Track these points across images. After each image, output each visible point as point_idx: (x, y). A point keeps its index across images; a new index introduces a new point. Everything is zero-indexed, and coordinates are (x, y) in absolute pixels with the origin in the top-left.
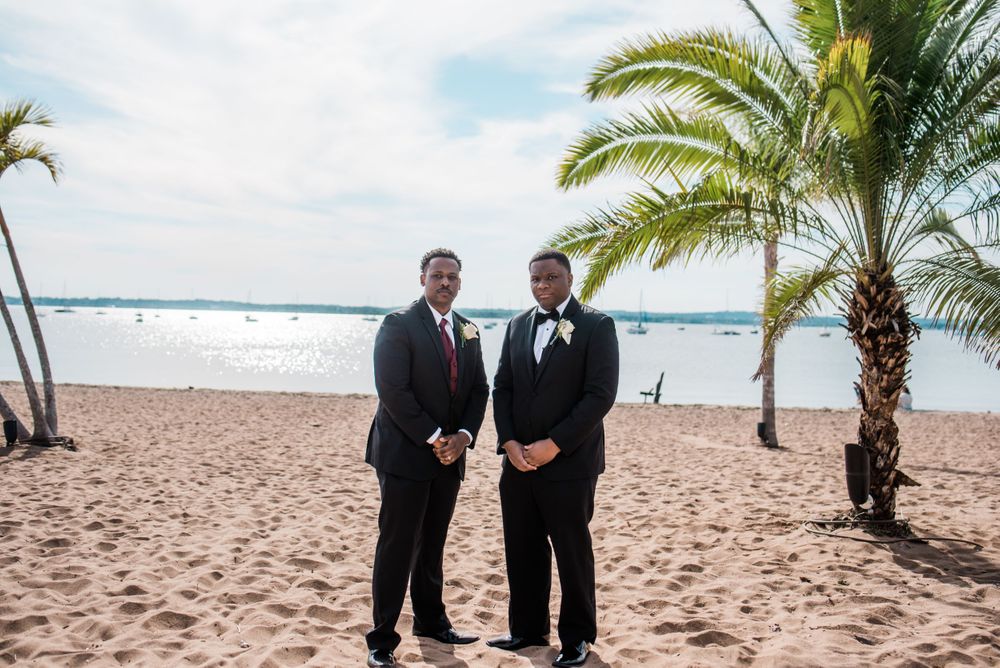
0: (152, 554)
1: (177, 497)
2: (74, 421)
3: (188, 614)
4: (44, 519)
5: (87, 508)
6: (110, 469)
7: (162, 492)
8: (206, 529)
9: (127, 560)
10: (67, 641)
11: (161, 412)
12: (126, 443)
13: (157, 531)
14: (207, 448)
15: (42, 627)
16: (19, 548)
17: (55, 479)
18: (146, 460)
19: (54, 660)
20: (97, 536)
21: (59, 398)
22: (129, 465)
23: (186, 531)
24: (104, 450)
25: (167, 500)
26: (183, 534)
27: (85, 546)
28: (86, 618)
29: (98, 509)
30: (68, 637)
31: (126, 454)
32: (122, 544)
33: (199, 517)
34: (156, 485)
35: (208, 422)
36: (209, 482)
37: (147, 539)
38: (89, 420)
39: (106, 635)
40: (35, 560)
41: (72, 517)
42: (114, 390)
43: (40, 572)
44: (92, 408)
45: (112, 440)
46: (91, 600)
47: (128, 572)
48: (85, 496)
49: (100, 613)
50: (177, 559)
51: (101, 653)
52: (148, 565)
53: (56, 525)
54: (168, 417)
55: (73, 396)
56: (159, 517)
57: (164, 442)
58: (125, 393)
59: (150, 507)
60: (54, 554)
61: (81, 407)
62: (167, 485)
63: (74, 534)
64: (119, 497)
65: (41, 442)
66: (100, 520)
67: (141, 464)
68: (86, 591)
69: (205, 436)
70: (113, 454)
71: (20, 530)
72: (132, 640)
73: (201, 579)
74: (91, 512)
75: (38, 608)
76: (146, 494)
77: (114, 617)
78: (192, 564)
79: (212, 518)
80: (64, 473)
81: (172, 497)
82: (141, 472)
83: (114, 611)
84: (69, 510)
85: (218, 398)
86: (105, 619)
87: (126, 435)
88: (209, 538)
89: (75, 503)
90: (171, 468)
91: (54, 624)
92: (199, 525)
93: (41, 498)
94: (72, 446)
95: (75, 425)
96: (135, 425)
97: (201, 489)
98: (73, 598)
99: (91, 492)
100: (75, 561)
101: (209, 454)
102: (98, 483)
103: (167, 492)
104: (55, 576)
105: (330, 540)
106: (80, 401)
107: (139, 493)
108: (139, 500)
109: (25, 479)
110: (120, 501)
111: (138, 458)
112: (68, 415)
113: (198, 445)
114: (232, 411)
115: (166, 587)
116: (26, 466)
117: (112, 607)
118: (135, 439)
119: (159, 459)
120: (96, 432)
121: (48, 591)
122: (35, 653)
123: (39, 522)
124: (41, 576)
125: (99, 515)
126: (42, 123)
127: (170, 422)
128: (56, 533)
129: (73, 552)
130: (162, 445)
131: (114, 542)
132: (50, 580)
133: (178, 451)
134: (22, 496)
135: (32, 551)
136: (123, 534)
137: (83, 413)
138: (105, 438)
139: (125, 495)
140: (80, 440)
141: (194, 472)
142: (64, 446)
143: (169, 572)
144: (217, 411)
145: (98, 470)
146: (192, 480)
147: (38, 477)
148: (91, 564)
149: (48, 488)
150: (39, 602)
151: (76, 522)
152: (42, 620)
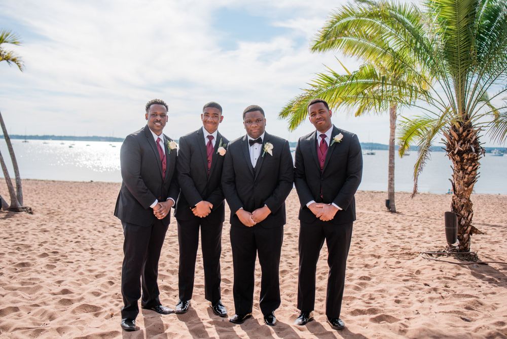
0: (75, 271)
1: (87, 239)
2: (32, 198)
3: (97, 305)
4: (16, 251)
5: (39, 245)
6: (51, 224)
7: (79, 236)
8: (103, 257)
9: (61, 274)
10: (30, 321)
11: (76, 194)
12: (59, 210)
13: (77, 258)
14: (101, 212)
15: (15, 313)
16: (3, 268)
17: (22, 229)
18: (70, 219)
19: (23, 333)
20: (45, 261)
21: (24, 186)
22: (61, 222)
23: (93, 258)
24: (48, 214)
25: (82, 241)
26: (92, 260)
27: (39, 266)
28: (40, 308)
29: (45, 245)
30: (30, 318)
31: (59, 216)
32: (59, 265)
33: (99, 250)
34: (76, 233)
35: (101, 199)
36: (104, 231)
37: (72, 262)
38: (39, 198)
39: (51, 318)
40: (12, 274)
41: (31, 250)
42: (52, 182)
43: (14, 281)
44: (41, 192)
45: (52, 208)
46: (42, 297)
47: (63, 281)
48: (38, 239)
49: (47, 305)
50: (89, 274)
51: (49, 328)
52: (73, 277)
53: (23, 255)
54: (80, 196)
55: (31, 185)
56: (78, 250)
57: (79, 209)
58: (58, 184)
59: (73, 245)
60: (22, 271)
61: (35, 191)
62: (82, 232)
63: (33, 260)
64: (56, 239)
65: (14, 209)
66: (46, 252)
67: (68, 221)
68: (41, 292)
69: (100, 206)
70: (52, 216)
71: (4, 257)
72: (66, 320)
73: (103, 285)
74: (42, 248)
75: (13, 302)
76: (71, 237)
77: (55, 307)
78: (97, 276)
79: (106, 250)
80: (27, 226)
81: (85, 239)
82: (68, 226)
83: (56, 304)
84: (30, 246)
85: (106, 186)
86: (51, 308)
87: (59, 206)
88: (105, 261)
89: (33, 242)
90: (83, 223)
91: (23, 312)
92: (99, 255)
93: (15, 240)
94: (30, 211)
95: (32, 201)
96: (63, 200)
97: (100, 234)
98: (33, 296)
99: (41, 236)
100: (34, 275)
101: (103, 216)
102: (45, 231)
103: (82, 236)
104: (23, 283)
105: (170, 263)
106: (35, 188)
107: (67, 237)
108: (67, 241)
109: (6, 229)
110: (57, 241)
111: (66, 218)
112: (28, 195)
113: (96, 211)
114: (113, 193)
115: (83, 290)
116: (7, 223)
117: (54, 301)
118: (63, 208)
119: (77, 218)
120: (43, 204)
121: (19, 292)
122: (12, 328)
123: (14, 253)
124: (15, 284)
125: (46, 249)
126: (14, 43)
127: (82, 199)
128: (23, 259)
129: (32, 270)
130: (78, 211)
131: (54, 264)
132: (20, 286)
133: (87, 214)
134: (5, 238)
135: (10, 269)
136: (59, 260)
137: (36, 194)
138: (48, 207)
139: (59, 238)
140: (35, 208)
141: (95, 225)
142: (27, 211)
143: (85, 281)
144: (106, 193)
145: (45, 224)
146: (95, 230)
147: (13, 228)
148: (42, 277)
149: (19, 234)
150: (14, 298)
151: (34, 253)
152: (16, 309)
